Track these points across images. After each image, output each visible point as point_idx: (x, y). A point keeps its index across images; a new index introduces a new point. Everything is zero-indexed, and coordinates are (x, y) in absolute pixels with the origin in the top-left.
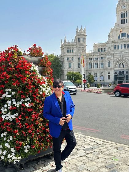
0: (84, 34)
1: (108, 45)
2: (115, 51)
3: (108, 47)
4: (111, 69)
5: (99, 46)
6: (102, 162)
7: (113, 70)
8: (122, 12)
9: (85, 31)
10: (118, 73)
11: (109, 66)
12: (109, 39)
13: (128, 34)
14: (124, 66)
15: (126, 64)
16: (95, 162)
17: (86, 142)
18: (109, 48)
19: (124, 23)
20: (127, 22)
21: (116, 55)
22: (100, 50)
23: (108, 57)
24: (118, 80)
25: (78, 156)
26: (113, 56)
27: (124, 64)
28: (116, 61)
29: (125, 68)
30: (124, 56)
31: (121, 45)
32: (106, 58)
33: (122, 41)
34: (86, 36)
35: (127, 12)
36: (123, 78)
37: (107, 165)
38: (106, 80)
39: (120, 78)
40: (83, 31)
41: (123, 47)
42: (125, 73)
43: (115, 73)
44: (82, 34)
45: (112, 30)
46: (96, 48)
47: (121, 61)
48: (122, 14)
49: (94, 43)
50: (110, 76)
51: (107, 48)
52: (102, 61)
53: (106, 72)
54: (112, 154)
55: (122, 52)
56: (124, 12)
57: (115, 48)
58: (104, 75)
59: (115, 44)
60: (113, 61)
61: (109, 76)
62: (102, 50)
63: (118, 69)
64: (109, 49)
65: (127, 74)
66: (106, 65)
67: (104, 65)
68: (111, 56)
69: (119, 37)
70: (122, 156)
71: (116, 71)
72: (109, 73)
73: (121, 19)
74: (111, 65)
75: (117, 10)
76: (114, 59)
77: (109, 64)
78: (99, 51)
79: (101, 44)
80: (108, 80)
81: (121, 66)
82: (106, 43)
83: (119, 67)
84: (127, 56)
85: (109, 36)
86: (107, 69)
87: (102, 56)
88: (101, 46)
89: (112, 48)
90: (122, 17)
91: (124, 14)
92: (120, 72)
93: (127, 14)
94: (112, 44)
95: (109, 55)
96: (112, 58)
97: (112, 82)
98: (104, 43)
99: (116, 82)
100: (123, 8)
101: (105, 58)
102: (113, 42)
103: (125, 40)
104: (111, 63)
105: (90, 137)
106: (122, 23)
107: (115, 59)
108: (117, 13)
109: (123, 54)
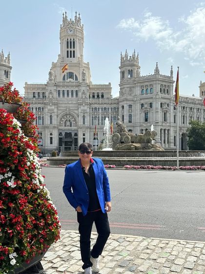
0: (7, 64)
1: (49, 88)
2: (59, 99)
3: (49, 91)
4: (54, 127)
5: (34, 89)
6: (111, 261)
7: (56, 129)
8: (68, 39)
9: (9, 60)
10: (63, 134)
11: (51, 123)
12: (50, 80)
13: (76, 75)
14: (72, 124)
15: (74, 121)
16: (103, 263)
17: (74, 239)
18: (51, 93)
19: (71, 57)
20: (74, 57)
21: (60, 105)
22: (36, 95)
23: (49, 107)
24: (64, 146)
25: (76, 261)
26: (57, 108)
27: (71, 120)
28: (60, 116)
29: (73, 128)
30: (71, 108)
31: (68, 91)
32: (46, 109)
33: (68, 84)
34: (11, 68)
35: (74, 39)
36: (71, 142)
37: (119, 263)
38: (46, 145)
39: (66, 143)
40: (5, 58)
41: (70, 94)
42: (73, 134)
43: (60, 135)
44: (4, 63)
45: (54, 66)
46: (29, 91)
47: (68, 116)
48: (68, 42)
49: (26, 83)
50: (53, 139)
51: (47, 93)
52: (40, 113)
53: (46, 132)
54: (116, 249)
55: (69, 102)
56: (71, 39)
57: (59, 94)
58: (43, 137)
59: (59, 89)
60: (57, 115)
61: (51, 138)
62: (39, 96)
63: (63, 127)
64: (51, 95)
65: (76, 137)
66: (46, 120)
67: (43, 120)
68: (53, 107)
69: (64, 79)
70: (128, 248)
71: (61, 131)
72: (51, 134)
73: (66, 50)
74: (55, 122)
75: (60, 33)
76: (57, 112)
77: (51, 119)
78: (34, 97)
79: (38, 85)
80: (49, 145)
81: (68, 123)
82: (46, 85)
83: (65, 126)
84: (75, 109)
85: (50, 73)
86: (47, 127)
87: (39, 106)
88: (38, 88)
89: (55, 95)
90: (68, 48)
91: (71, 42)
92: (66, 133)
93: (74, 42)
94: (55, 88)
95: (51, 104)
96: (56, 110)
97: (55, 148)
98: (42, 85)
99: (61, 148)
100: (69, 32)
101: (44, 109)
102: (56, 85)
103: (72, 84)
104: (54, 117)
105: (74, 231)
106: (68, 57)
107: (59, 112)
108: (60, 38)
109: (71, 105)
